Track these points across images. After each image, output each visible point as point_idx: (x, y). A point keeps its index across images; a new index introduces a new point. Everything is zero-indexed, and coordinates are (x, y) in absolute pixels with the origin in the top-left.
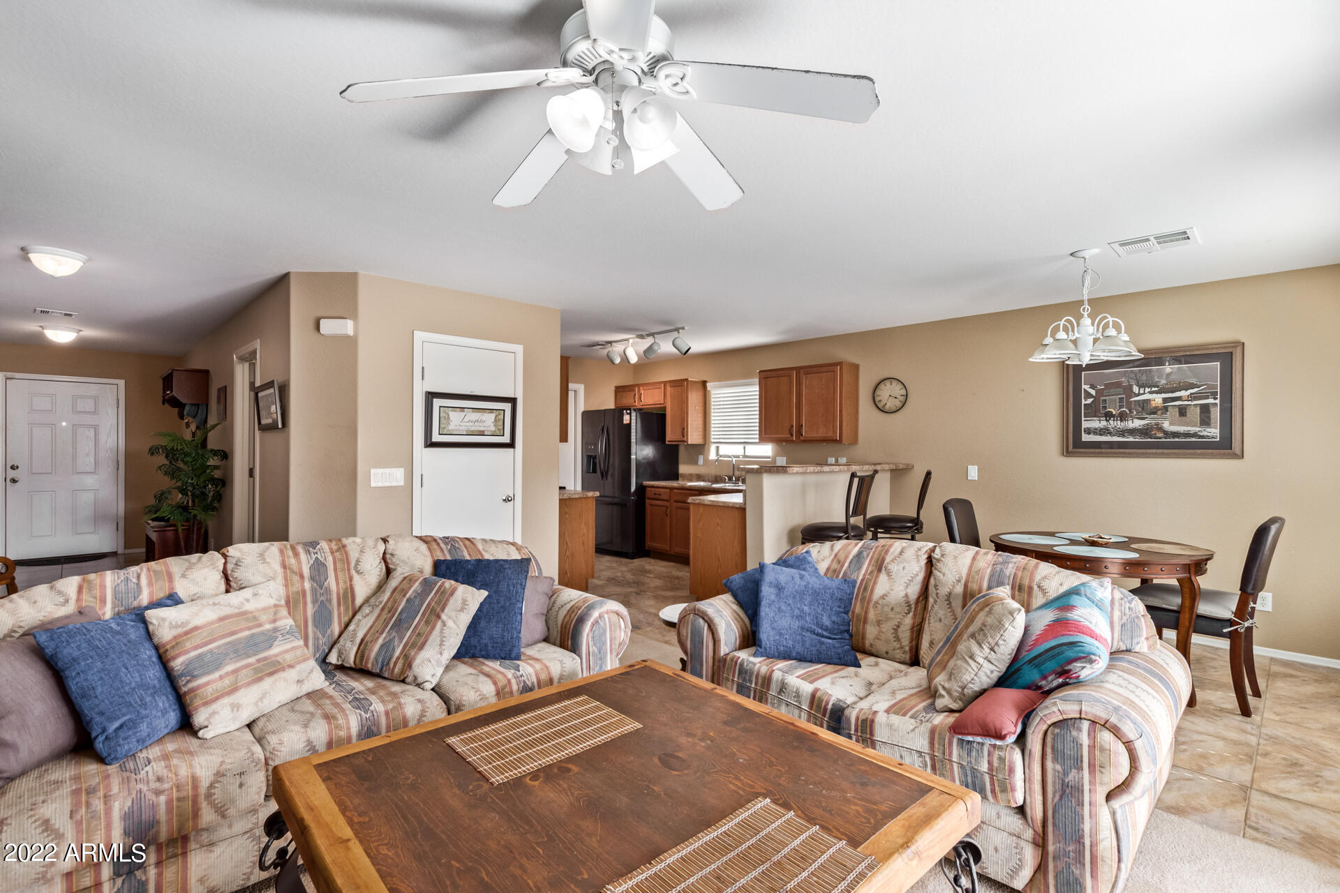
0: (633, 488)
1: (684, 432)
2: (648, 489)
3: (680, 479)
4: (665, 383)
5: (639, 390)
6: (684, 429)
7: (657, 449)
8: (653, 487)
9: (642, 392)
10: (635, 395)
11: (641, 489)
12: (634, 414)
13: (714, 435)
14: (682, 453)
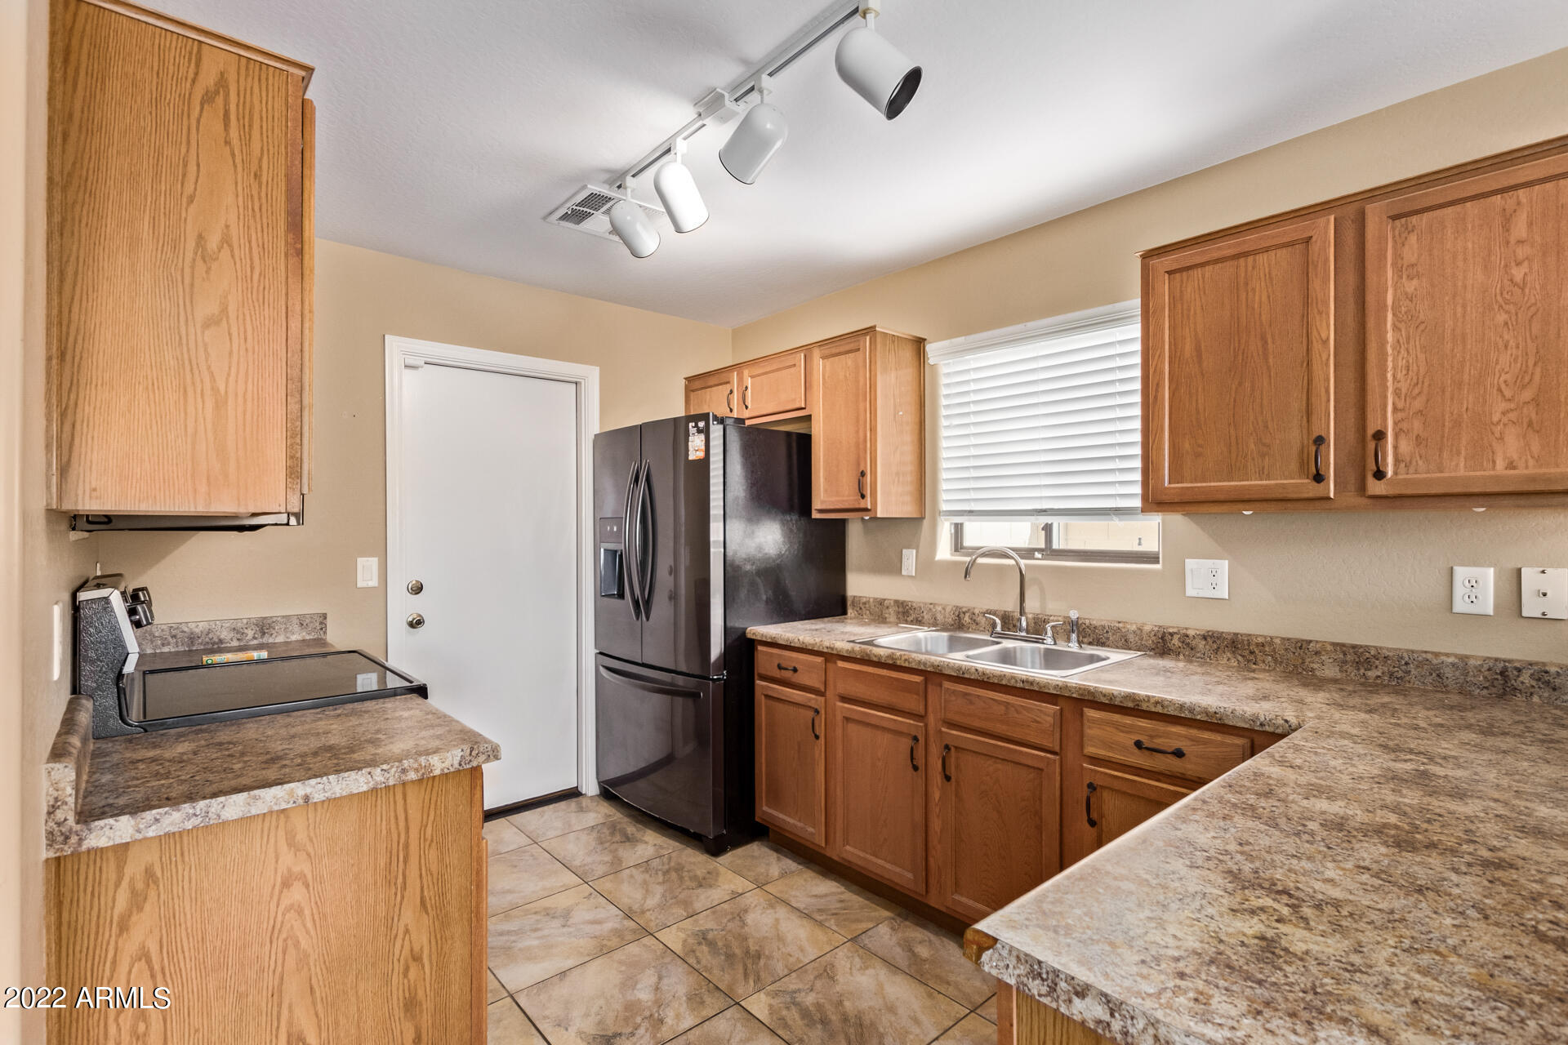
0: (716, 648)
1: (862, 483)
2: (760, 648)
3: (850, 611)
4: (807, 349)
5: (741, 380)
6: (863, 474)
7: (788, 534)
8: (773, 644)
9: (749, 382)
10: (731, 392)
11: (742, 648)
12: (716, 431)
13: (949, 492)
14: (856, 541)
